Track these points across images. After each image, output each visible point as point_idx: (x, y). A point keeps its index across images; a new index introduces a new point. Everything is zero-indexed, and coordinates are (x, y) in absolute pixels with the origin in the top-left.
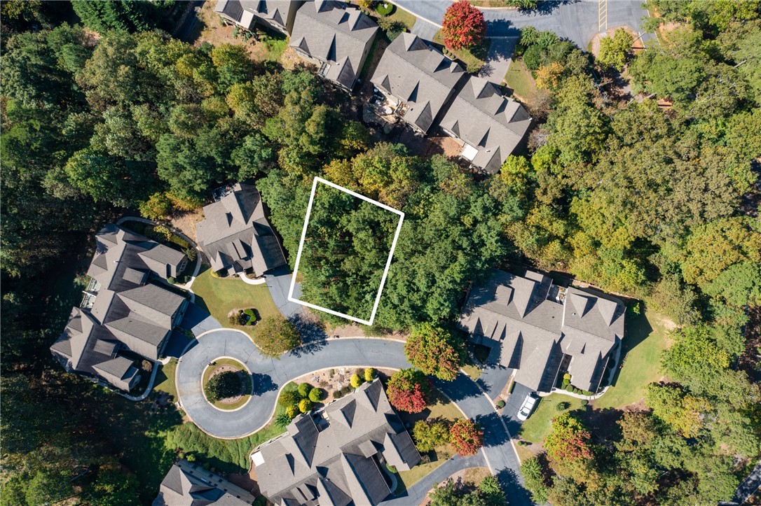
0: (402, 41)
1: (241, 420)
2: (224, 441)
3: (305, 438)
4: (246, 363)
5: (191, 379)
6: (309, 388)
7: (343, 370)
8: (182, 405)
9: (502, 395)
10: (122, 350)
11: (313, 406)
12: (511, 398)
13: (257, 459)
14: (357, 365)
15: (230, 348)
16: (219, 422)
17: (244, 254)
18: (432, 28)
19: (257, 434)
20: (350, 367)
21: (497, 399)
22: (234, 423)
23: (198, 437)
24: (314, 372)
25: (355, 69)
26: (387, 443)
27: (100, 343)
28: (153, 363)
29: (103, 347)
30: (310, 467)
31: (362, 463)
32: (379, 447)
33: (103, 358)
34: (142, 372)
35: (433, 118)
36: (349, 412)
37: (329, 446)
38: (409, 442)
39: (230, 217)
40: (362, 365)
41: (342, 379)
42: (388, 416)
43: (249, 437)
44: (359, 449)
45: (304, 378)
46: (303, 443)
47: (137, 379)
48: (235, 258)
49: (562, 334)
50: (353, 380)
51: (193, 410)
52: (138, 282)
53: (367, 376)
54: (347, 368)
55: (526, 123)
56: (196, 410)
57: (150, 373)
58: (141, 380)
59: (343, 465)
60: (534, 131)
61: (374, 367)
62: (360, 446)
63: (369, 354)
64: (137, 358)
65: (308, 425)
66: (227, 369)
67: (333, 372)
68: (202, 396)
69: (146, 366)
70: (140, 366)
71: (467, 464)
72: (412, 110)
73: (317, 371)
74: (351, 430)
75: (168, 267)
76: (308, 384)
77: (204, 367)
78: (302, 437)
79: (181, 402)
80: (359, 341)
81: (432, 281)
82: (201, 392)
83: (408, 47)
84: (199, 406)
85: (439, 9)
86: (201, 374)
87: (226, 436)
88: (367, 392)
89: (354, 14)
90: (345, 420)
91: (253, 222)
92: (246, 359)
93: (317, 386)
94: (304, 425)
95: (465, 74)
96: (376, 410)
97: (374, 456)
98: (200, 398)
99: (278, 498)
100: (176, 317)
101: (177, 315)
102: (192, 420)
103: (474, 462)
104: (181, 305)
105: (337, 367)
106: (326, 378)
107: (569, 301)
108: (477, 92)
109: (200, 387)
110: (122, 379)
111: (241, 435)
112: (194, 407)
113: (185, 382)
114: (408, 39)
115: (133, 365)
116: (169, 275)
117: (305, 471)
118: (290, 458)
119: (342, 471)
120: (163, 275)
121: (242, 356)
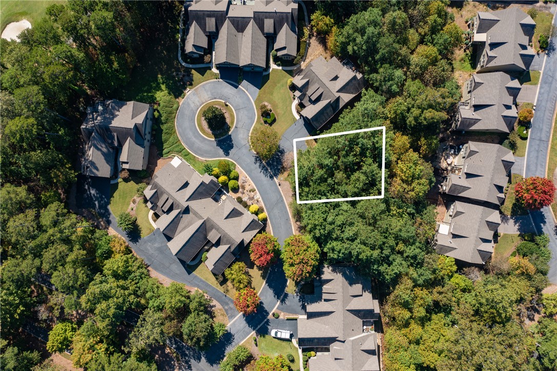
0: (506, 153)
1: (194, 139)
2: (175, 132)
3: (205, 189)
4: (236, 127)
5: (209, 93)
6: (236, 178)
7: (258, 197)
8: (189, 93)
9: (282, 314)
10: (212, 37)
11: (225, 185)
12: (283, 320)
13: (176, 162)
14: (265, 205)
15: (242, 112)
16: (187, 124)
17: (313, 98)
18: (521, 170)
19: (189, 153)
20: (262, 201)
21: (278, 311)
22: (190, 134)
23: (171, 113)
24: (248, 177)
25: (473, 128)
26: (223, 248)
27: (213, 20)
28: (211, 62)
29: (211, 23)
30: (187, 201)
31: (202, 236)
32: (218, 244)
33: (203, 26)
34: (202, 57)
35: (459, 195)
36: (234, 213)
37: (205, 208)
38: (228, 263)
39: (336, 78)
40: (266, 209)
41: (252, 199)
42: (242, 242)
43: (185, 148)
44: (211, 230)
45: (241, 172)
46: (200, 190)
47: (195, 56)
48: (309, 93)
49: (345, 341)
50: (254, 207)
51: (188, 103)
52: (266, 31)
53: (261, 216)
54: (260, 199)
55: (480, 261)
56: (188, 104)
57: (203, 62)
58: (195, 58)
59: (196, 223)
60: (477, 269)
61: (268, 218)
62: (214, 230)
63: (276, 211)
64: (210, 49)
65: (214, 189)
66: (226, 115)
67: (253, 191)
68: (201, 105)
69: (207, 59)
70: (206, 54)
71: (226, 307)
72: (460, 178)
73: (250, 179)
74: (223, 220)
75: (284, 48)
76: (238, 176)
77: (221, 99)
78: (204, 188)
79: (190, 92)
80: (283, 201)
81: (352, 240)
82: (203, 103)
83: (505, 158)
84: (192, 105)
85: (536, 170)
86: (215, 98)
87: (179, 132)
88: (253, 221)
89: (513, 112)
90: (228, 213)
91: (339, 96)
92: (239, 126)
93: (240, 183)
94: (213, 186)
95: (499, 205)
96: (243, 232)
97: (209, 241)
98: (198, 104)
99: (156, 186)
100: (250, 66)
101: (252, 67)
102: (180, 104)
103: (229, 312)
104: (260, 67)
105: (258, 192)
106: (248, 188)
107: (368, 336)
108: (490, 219)
109: (206, 102)
110: (193, 45)
111: (184, 142)
112: (190, 102)
113: (205, 90)
114: (509, 156)
115: (204, 49)
116: (277, 50)
117: (182, 199)
118: (186, 185)
119: (191, 224)
120: (276, 46)
121: (240, 123)
